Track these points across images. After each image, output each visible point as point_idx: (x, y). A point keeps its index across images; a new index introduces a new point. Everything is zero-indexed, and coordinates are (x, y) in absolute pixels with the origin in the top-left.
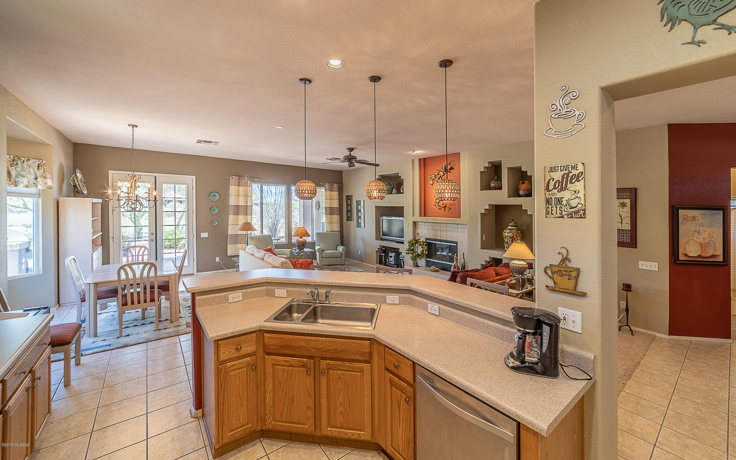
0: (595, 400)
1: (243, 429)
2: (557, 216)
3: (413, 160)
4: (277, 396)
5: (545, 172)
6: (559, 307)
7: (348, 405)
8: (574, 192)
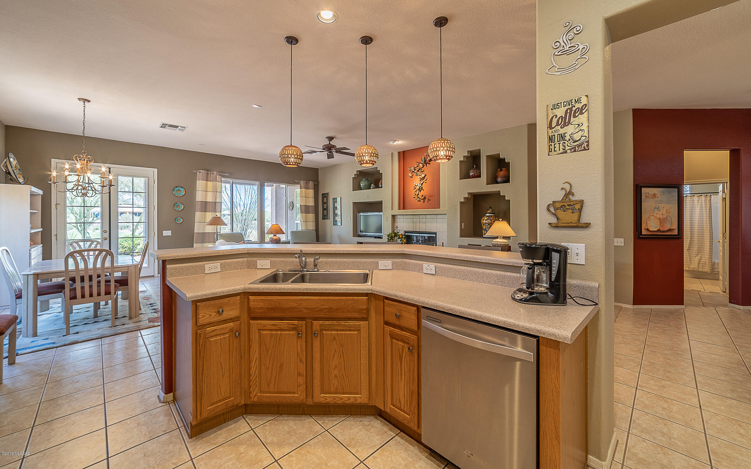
0: (599, 328)
1: (225, 403)
2: (560, 152)
3: (392, 153)
4: (264, 365)
5: (547, 110)
6: (562, 242)
7: (343, 368)
8: (578, 126)
